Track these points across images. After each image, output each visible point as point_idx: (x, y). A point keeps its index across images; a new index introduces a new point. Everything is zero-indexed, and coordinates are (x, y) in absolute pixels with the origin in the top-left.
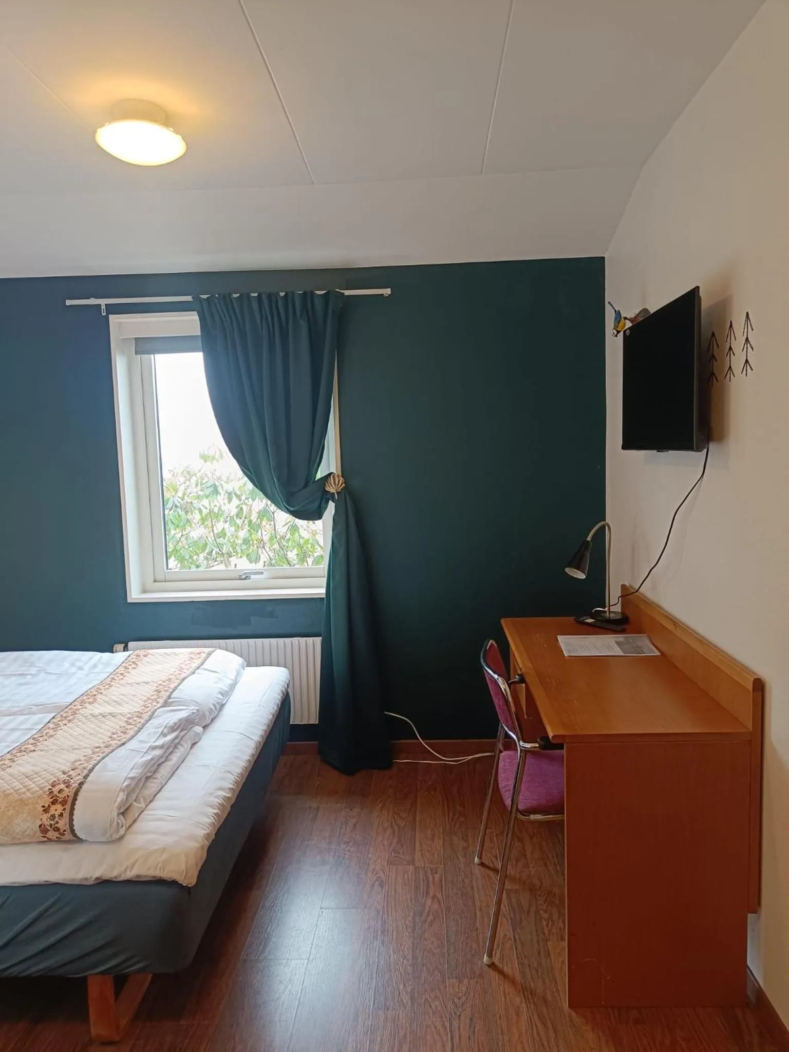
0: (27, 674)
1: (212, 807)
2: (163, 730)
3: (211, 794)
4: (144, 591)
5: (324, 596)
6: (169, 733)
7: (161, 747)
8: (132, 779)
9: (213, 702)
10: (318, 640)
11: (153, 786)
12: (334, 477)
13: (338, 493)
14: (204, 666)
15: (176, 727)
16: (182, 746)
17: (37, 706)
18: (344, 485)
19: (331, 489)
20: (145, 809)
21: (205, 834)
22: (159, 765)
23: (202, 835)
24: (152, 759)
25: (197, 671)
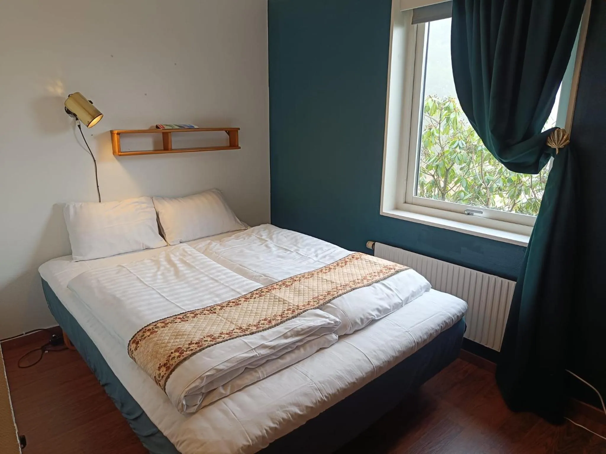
0: (289, 250)
1: (272, 420)
2: (288, 332)
3: (282, 407)
4: (397, 208)
5: (527, 246)
6: (292, 336)
7: (273, 348)
8: (219, 371)
9: (362, 317)
10: (513, 284)
11: (248, 378)
12: (558, 132)
13: (559, 149)
14: (384, 282)
15: (302, 332)
16: (305, 349)
17: (265, 276)
18: (568, 141)
19: (553, 145)
20: (228, 396)
21: (245, 445)
22: (268, 361)
23: (241, 445)
24: (253, 357)
25: (375, 284)
